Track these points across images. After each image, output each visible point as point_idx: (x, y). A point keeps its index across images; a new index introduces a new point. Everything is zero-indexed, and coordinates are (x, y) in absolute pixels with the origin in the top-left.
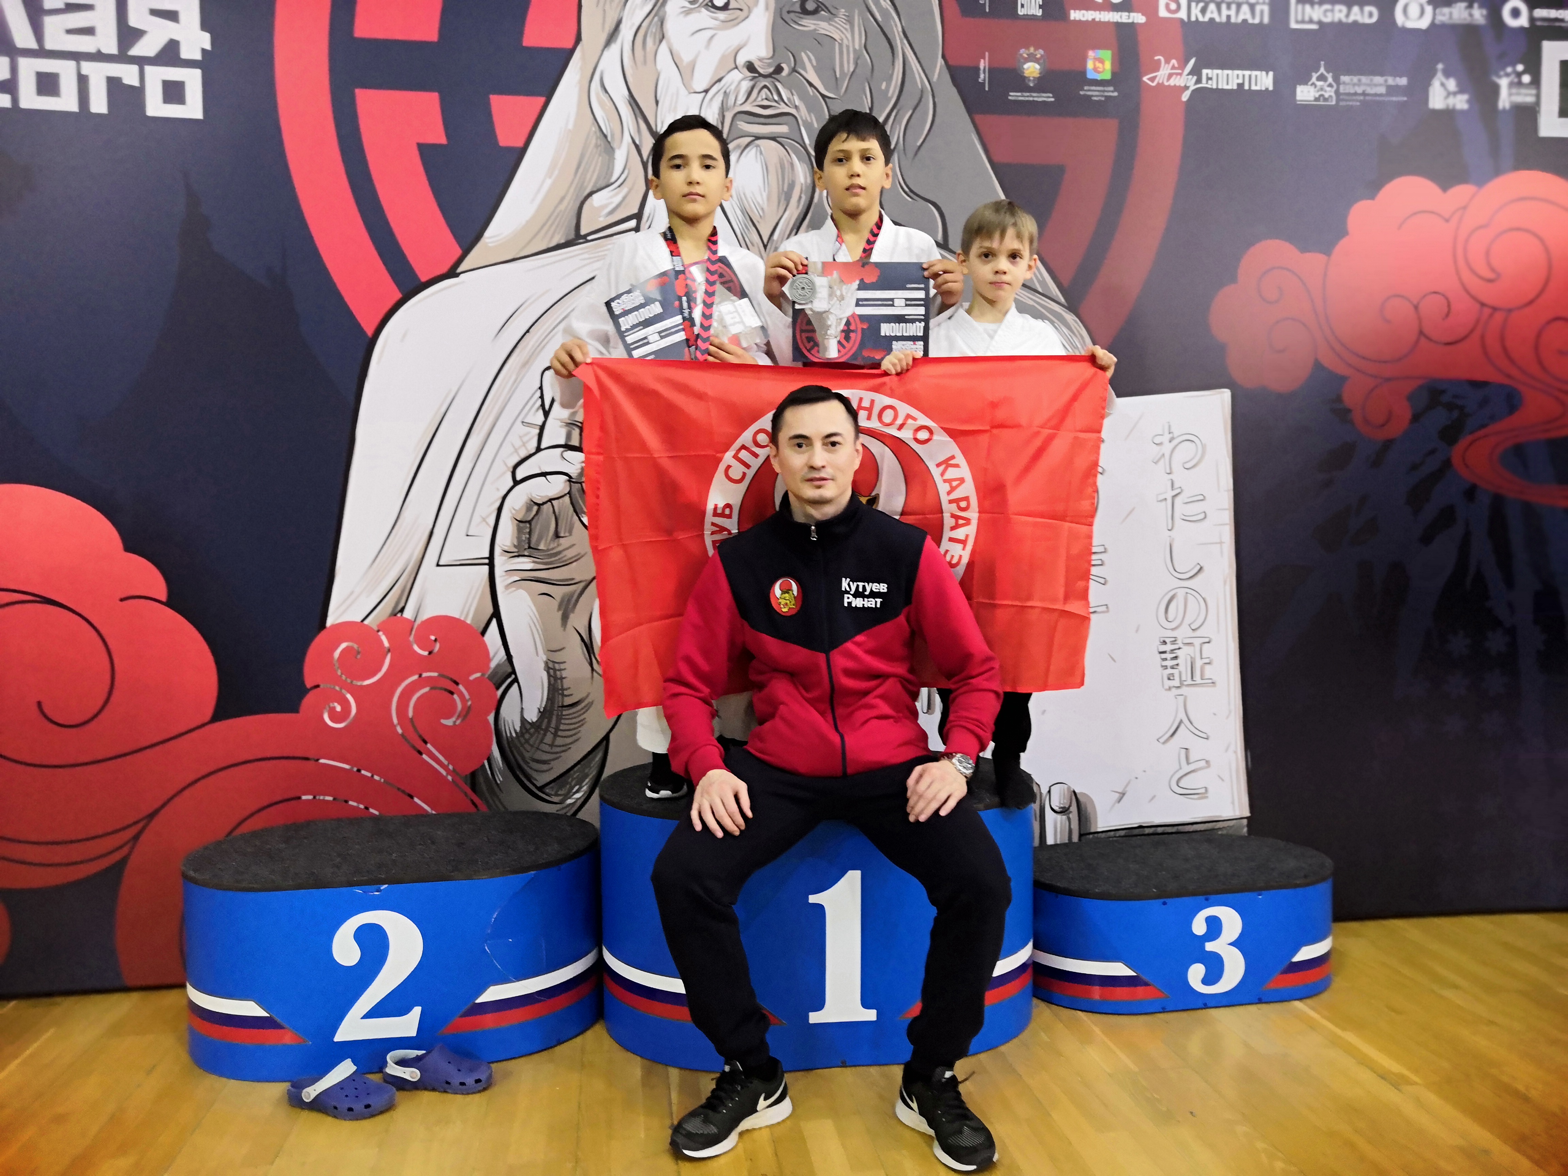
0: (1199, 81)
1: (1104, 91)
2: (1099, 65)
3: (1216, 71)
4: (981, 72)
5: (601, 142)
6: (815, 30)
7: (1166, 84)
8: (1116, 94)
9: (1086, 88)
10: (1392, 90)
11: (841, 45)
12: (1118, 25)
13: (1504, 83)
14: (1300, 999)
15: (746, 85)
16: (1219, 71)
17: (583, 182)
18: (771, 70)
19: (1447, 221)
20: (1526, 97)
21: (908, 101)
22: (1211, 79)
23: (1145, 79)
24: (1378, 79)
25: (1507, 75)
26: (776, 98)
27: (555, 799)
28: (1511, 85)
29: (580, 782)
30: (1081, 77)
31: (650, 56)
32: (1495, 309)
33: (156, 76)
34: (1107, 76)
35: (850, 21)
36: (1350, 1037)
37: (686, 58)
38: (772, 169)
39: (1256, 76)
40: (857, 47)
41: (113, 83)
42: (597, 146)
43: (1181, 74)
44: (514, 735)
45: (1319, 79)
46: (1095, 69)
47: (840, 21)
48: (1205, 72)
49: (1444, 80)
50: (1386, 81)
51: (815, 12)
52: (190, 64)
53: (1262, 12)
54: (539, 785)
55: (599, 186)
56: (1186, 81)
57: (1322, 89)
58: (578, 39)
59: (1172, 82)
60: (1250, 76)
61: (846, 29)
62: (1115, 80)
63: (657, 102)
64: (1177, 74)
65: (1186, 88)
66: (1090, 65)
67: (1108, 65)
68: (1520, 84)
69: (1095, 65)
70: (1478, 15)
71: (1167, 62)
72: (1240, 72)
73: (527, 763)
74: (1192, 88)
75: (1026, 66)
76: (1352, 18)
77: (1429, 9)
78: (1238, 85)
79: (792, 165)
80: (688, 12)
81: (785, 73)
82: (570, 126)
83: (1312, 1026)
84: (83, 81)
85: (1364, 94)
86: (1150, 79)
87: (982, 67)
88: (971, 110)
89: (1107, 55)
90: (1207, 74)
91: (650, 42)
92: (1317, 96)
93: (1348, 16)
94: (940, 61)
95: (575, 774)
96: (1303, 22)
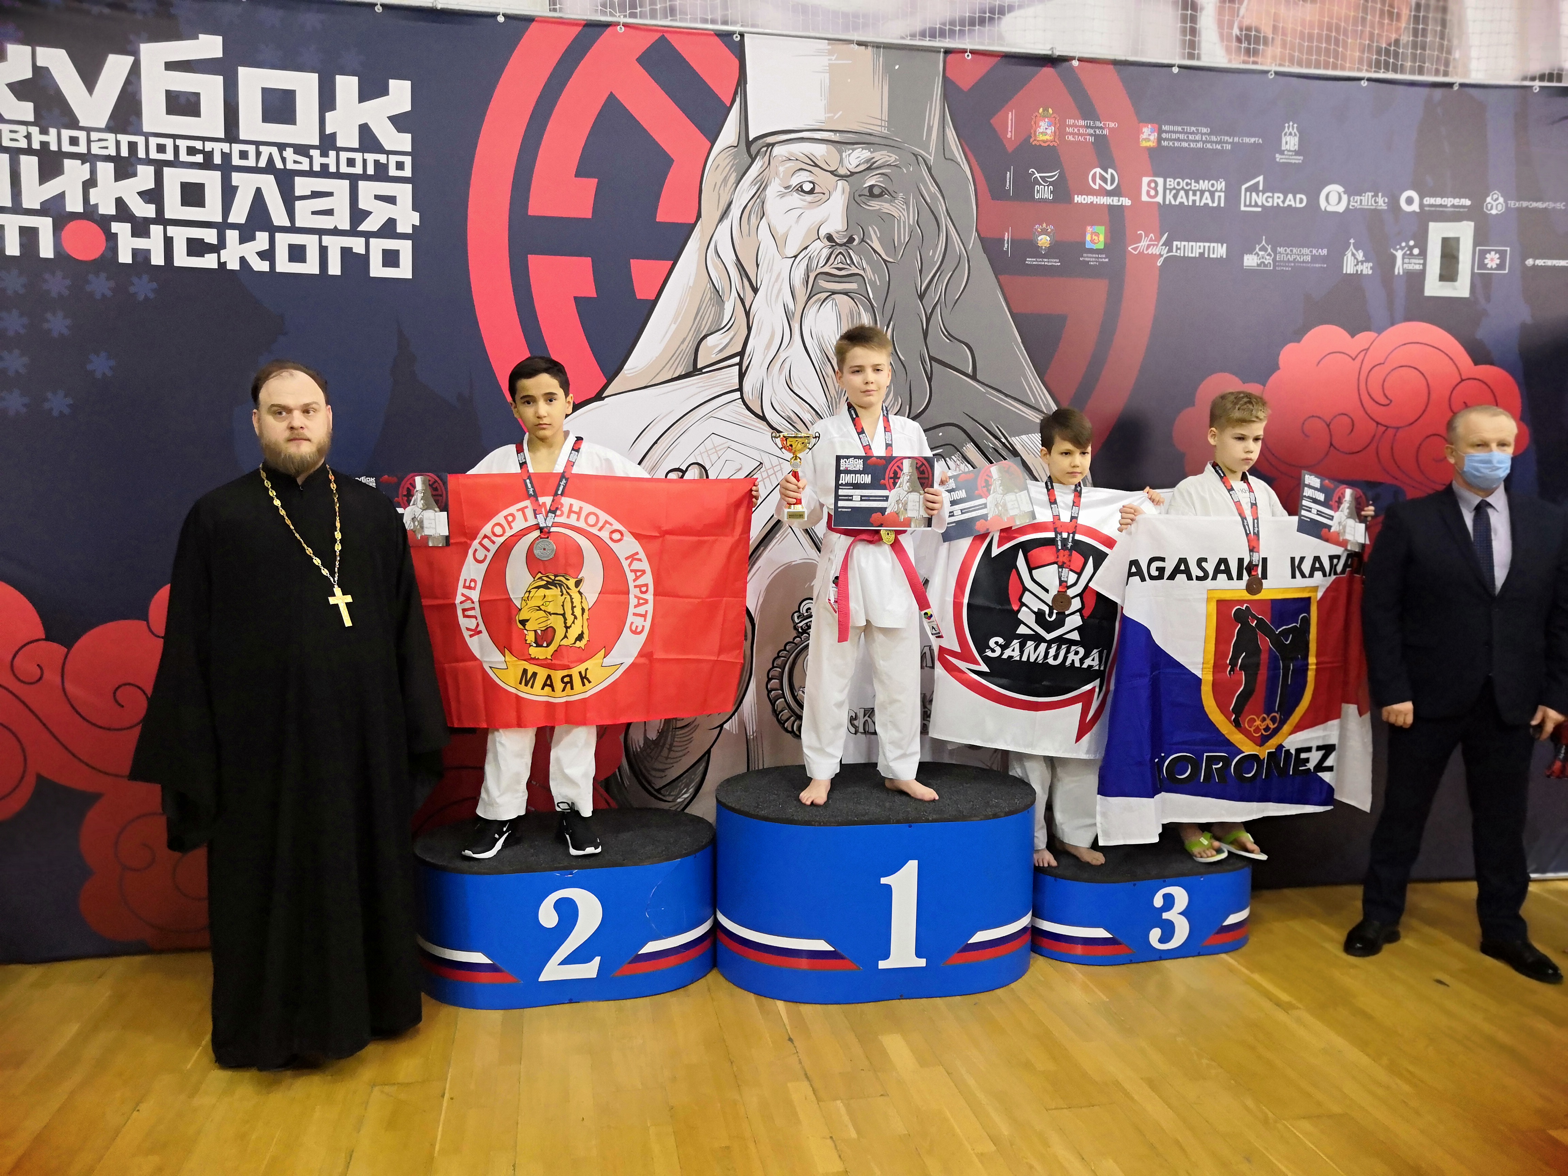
0: (1170, 250)
1: (1098, 258)
2: (1094, 237)
3: (1183, 243)
4: (1006, 242)
5: (716, 297)
6: (880, 209)
7: (1145, 252)
8: (1107, 260)
9: (1085, 255)
10: (1315, 258)
11: (899, 221)
12: (1111, 207)
13: (1399, 254)
14: (1226, 952)
15: (825, 252)
16: (1186, 243)
17: (700, 327)
18: (845, 240)
19: (1354, 359)
20: (1415, 265)
21: (949, 265)
22: (1180, 249)
23: (1129, 249)
24: (1306, 251)
25: (1402, 248)
26: (849, 262)
27: (670, 799)
28: (1404, 255)
29: (687, 786)
30: (1080, 247)
31: (753, 230)
32: (1387, 427)
33: (378, 246)
34: (1101, 246)
35: (907, 203)
36: (1256, 977)
37: (780, 230)
38: (844, 318)
39: (1214, 247)
40: (911, 222)
41: (346, 252)
42: (711, 299)
43: (1157, 245)
44: (639, 750)
45: (1260, 250)
46: (1092, 241)
47: (899, 202)
48: (1175, 243)
49: (1354, 251)
50: (1311, 252)
51: (880, 195)
52: (404, 236)
53: (1220, 197)
54: (657, 788)
55: (712, 330)
56: (1159, 250)
57: (1263, 258)
58: (699, 216)
59: (1150, 251)
60: (1209, 247)
61: (904, 209)
62: (1107, 249)
63: (758, 265)
64: (1154, 245)
65: (1161, 256)
66: (1088, 238)
67: (1102, 238)
68: (1411, 254)
69: (1092, 237)
70: (1382, 202)
71: (1147, 235)
72: (1202, 244)
73: (648, 771)
74: (1165, 256)
75: (1039, 238)
76: (1287, 203)
77: (1345, 197)
78: (1200, 253)
79: (859, 314)
80: (783, 195)
81: (855, 243)
82: (691, 284)
83: (1231, 970)
84: (323, 251)
85: (1294, 261)
86: (1134, 249)
87: (1006, 239)
88: (997, 272)
89: (1101, 230)
90: (1177, 246)
91: (753, 218)
92: (1259, 262)
93: (1283, 202)
94: (974, 234)
95: (685, 780)
96: (1250, 205)
